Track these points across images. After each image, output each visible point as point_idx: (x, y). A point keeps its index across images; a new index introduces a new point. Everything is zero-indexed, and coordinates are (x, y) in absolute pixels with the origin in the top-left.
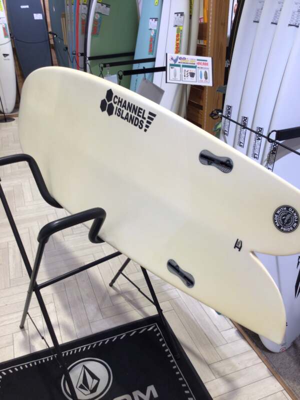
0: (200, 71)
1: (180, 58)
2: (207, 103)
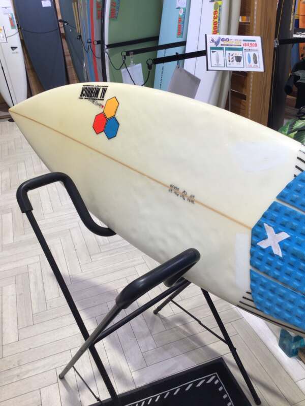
1: (223, 40)
2: (253, 91)
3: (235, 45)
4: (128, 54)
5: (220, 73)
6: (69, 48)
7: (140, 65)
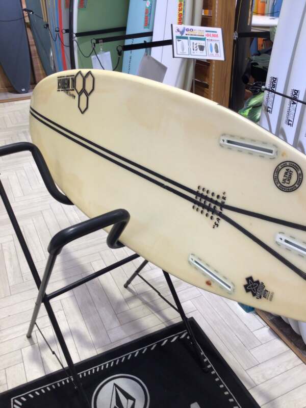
0: (209, 43)
1: (187, 30)
2: (214, 80)
3: (198, 35)
4: (97, 41)
5: (185, 62)
6: (34, 38)
7: (109, 53)
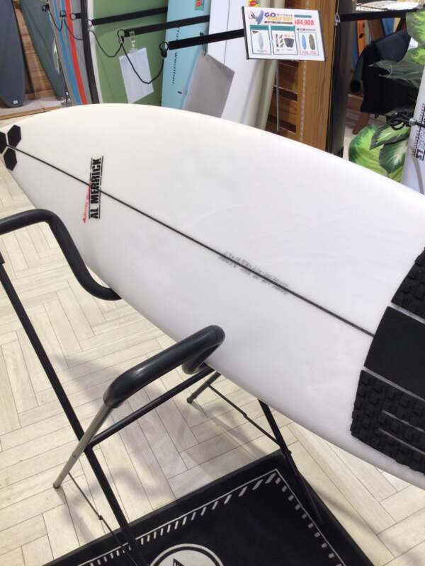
1: (267, 15)
2: (306, 88)
3: (283, 23)
4: (127, 33)
5: (262, 63)
6: (27, 24)
7: (144, 50)
